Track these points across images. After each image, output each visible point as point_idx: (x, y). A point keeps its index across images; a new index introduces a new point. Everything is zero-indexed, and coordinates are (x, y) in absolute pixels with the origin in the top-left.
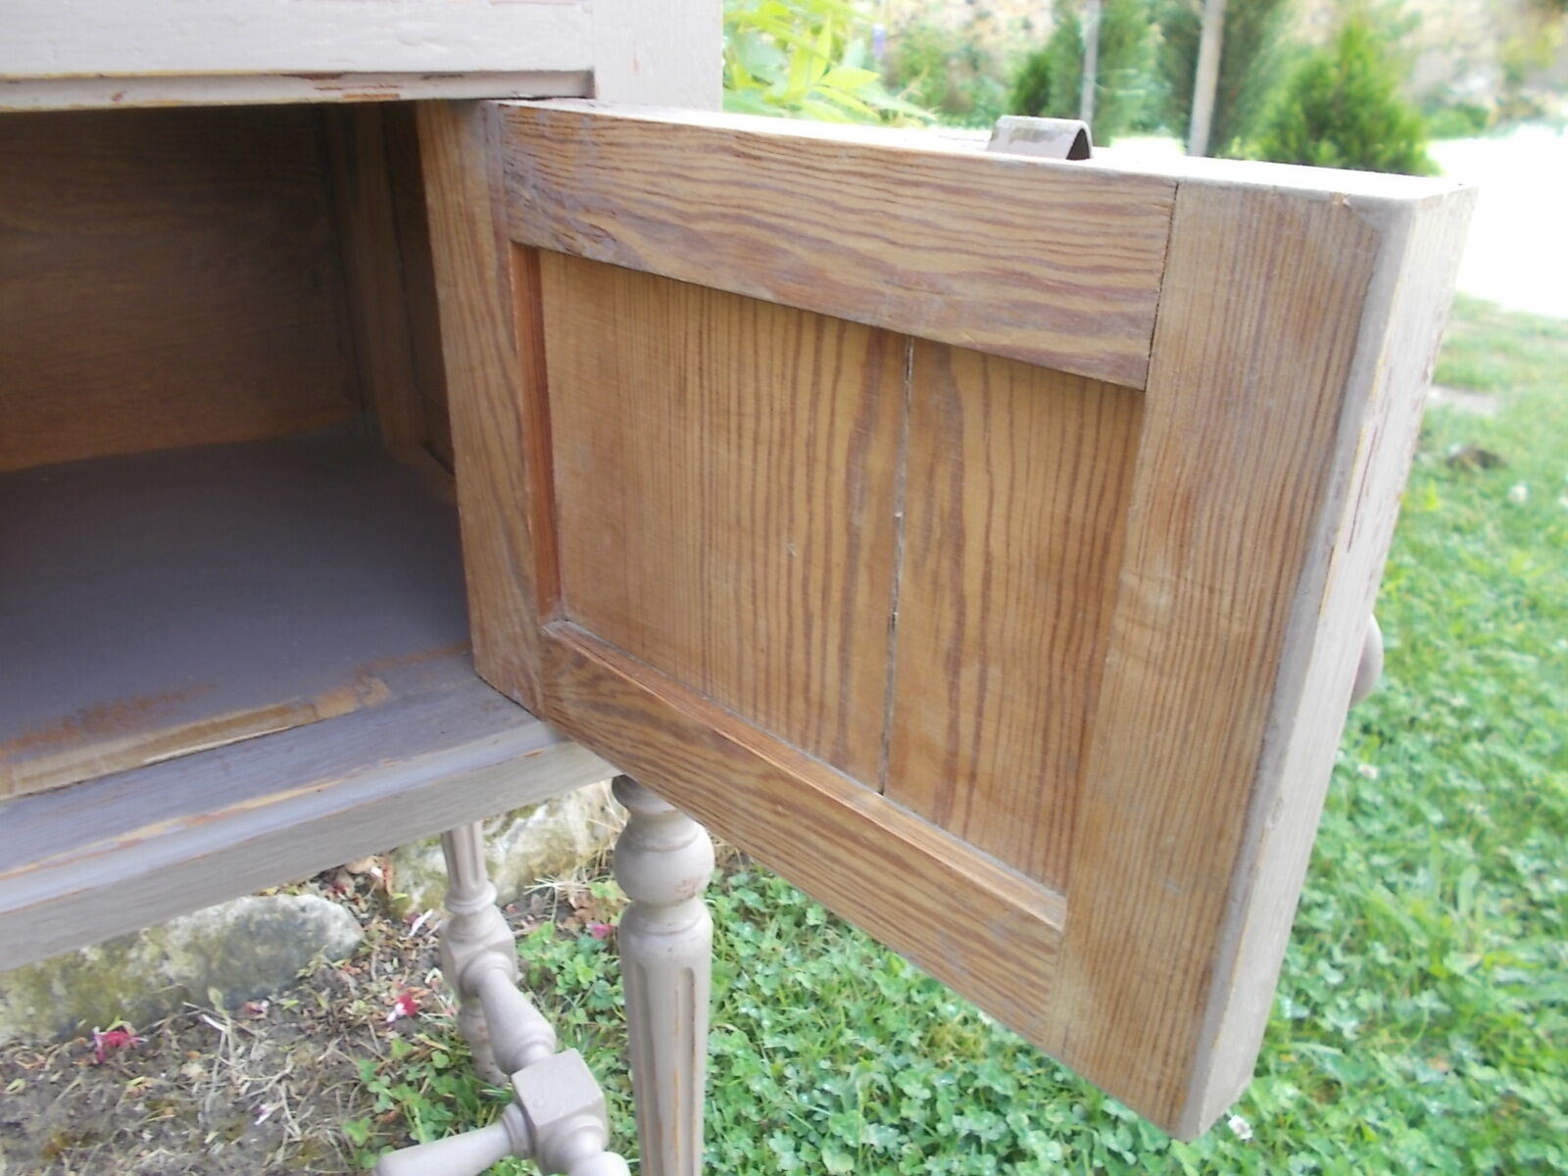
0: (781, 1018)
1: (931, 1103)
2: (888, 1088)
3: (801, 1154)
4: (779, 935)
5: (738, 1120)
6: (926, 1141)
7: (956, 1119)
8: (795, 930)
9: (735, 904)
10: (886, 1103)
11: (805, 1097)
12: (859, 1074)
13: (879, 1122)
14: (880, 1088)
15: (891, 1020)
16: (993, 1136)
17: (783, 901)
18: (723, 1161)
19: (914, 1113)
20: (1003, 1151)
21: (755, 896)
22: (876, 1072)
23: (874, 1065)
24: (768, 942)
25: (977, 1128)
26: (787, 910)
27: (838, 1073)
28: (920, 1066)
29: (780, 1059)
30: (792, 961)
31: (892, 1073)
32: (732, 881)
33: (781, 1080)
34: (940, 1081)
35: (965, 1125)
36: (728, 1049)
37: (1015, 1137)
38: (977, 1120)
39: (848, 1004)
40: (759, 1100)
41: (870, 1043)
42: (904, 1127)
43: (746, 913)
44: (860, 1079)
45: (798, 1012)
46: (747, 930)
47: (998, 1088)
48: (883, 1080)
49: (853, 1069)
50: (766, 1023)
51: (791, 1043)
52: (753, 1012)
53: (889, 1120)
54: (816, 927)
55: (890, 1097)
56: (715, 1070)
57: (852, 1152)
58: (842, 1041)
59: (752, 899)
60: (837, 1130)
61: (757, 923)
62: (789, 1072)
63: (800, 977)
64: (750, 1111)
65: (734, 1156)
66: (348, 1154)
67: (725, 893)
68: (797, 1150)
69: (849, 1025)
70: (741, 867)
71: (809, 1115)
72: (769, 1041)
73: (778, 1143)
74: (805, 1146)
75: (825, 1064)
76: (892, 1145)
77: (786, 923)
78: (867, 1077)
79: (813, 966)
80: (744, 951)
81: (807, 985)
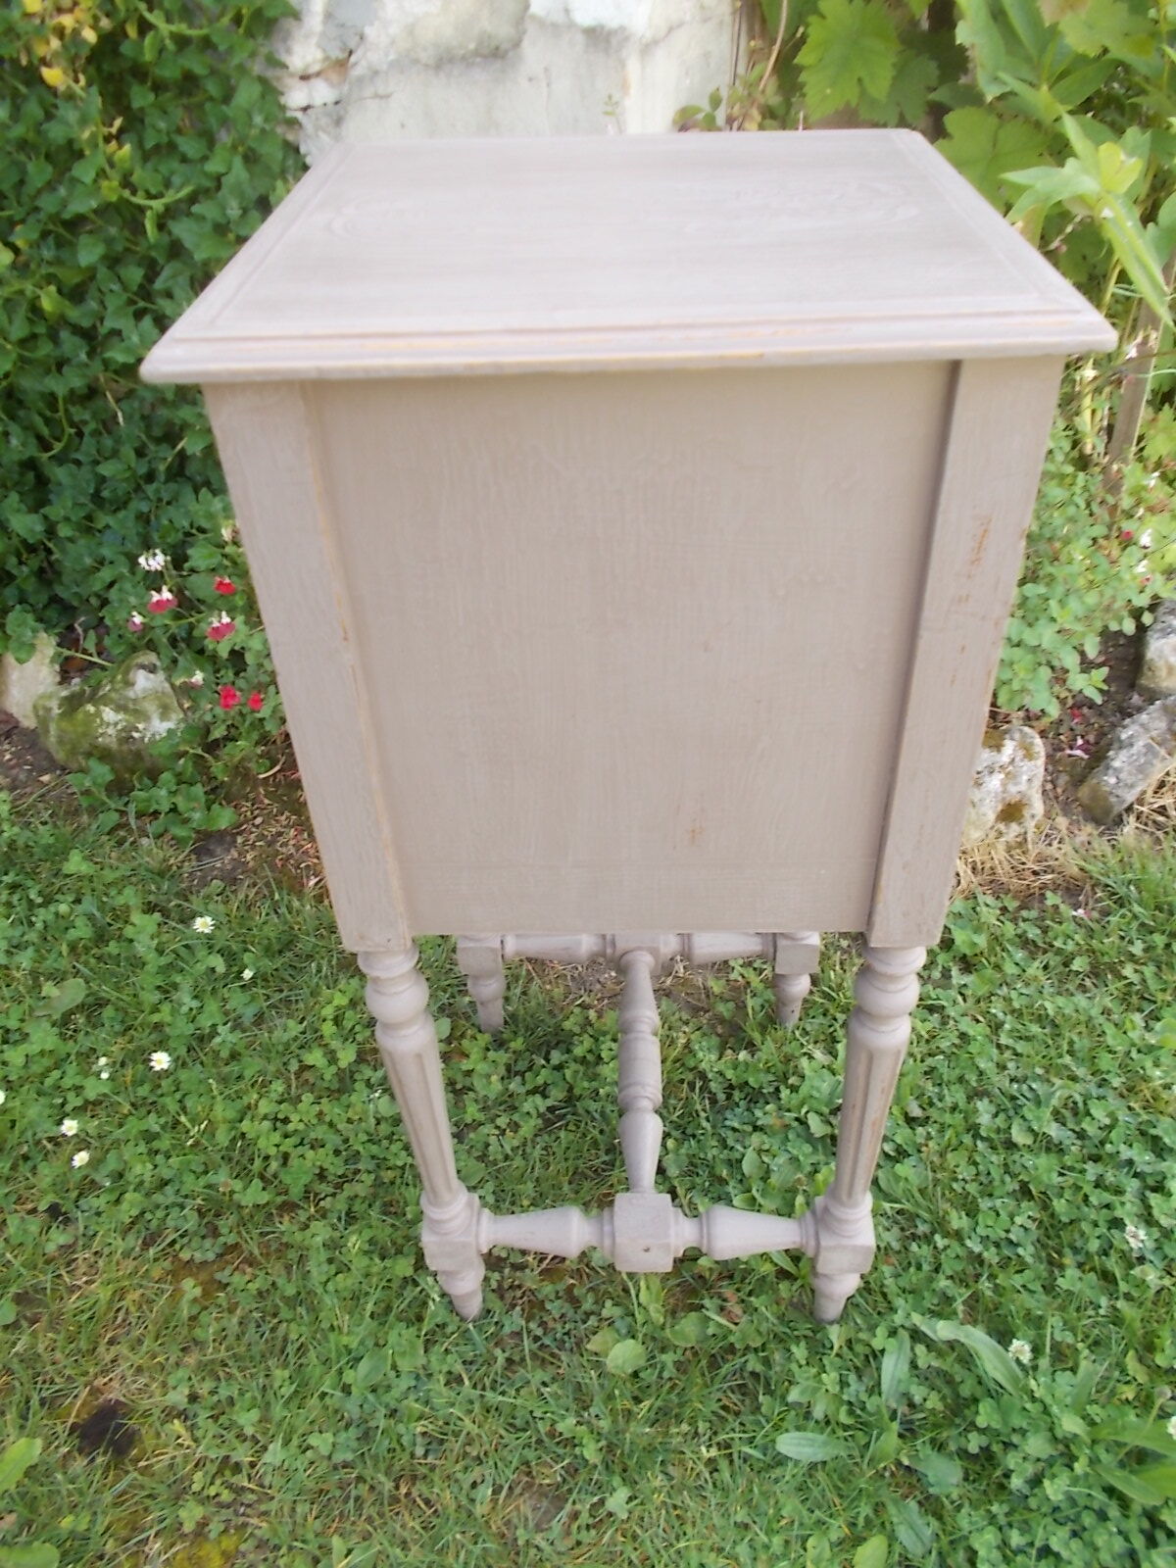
0: (1020, 1027)
1: (1110, 1128)
2: (1081, 1105)
3: (997, 1120)
4: (1045, 968)
5: (961, 1080)
6: (1094, 1151)
7: (1123, 1148)
8: (1061, 968)
9: (1019, 931)
10: (1076, 1114)
11: (1016, 1086)
12: (1061, 1087)
13: (1064, 1125)
14: (1075, 1103)
15: (1105, 1061)
16: (1148, 1169)
17: (1058, 944)
18: (940, 1100)
19: (1090, 1129)
20: (1151, 1182)
21: (1038, 931)
22: (1076, 1091)
23: (1078, 1087)
24: (1034, 969)
25: (1135, 1158)
26: (1059, 952)
27: (1048, 1081)
28: (1113, 1102)
29: (1008, 1054)
30: (1048, 990)
31: (1087, 1098)
32: (1025, 913)
33: (1002, 1067)
34: (1123, 1116)
35: (1126, 1153)
36: (971, 1032)
37: (1165, 1178)
38: (1140, 1154)
39: (1076, 1038)
40: (981, 1073)
41: (1081, 1072)
42: (1081, 1135)
43: (1024, 942)
44: (1060, 1091)
45: (1035, 1029)
46: (1019, 955)
47: (1167, 1140)
48: (1079, 1099)
49: (1058, 1082)
50: (1007, 1026)
51: (1021, 1047)
52: (1000, 1015)
53: (1071, 1125)
54: (1078, 973)
55: (1077, 1110)
56: (957, 1041)
57: (1035, 1134)
58: (1059, 1061)
59: (1033, 933)
60: (1029, 1116)
61: (1031, 952)
62: (1011, 1065)
63: (1047, 1004)
64: (973, 1079)
65: (949, 1101)
66: (708, 996)
67: (1014, 920)
68: (996, 1115)
69: (1071, 1052)
70: (1036, 905)
71: (1013, 1098)
72: (1004, 1040)
73: (983, 1106)
74: (1002, 1116)
75: (1039, 1071)
76: (1067, 1142)
77: (1054, 960)
78: (1066, 1093)
79: (1061, 1001)
80: (1010, 969)
81: (1051, 1012)
